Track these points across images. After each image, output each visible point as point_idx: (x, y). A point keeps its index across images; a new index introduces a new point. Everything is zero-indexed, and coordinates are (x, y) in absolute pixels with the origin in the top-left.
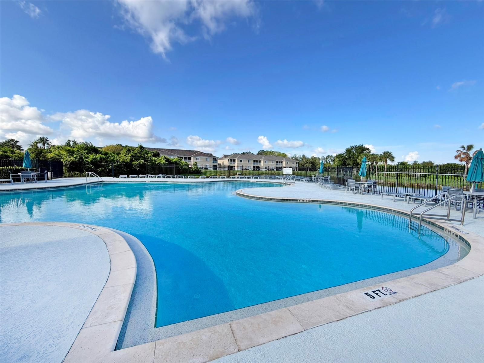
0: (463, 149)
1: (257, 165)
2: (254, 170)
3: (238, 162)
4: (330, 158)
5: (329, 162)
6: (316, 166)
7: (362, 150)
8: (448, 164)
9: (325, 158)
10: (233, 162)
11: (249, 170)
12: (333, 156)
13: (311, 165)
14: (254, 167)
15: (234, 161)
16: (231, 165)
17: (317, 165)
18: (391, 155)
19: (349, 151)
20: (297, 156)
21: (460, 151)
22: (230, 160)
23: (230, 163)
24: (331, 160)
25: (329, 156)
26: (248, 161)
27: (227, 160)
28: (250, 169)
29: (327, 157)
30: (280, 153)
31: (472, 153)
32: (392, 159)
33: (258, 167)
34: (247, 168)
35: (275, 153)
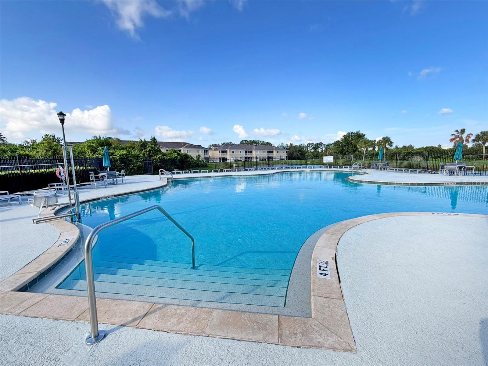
0: (457, 132)
1: (249, 155)
2: (246, 161)
3: (230, 153)
4: (310, 146)
5: (310, 149)
6: (304, 154)
7: (359, 136)
8: (427, 147)
9: (306, 146)
10: (224, 153)
11: (241, 161)
12: (314, 144)
13: (300, 153)
14: (246, 158)
15: (226, 152)
16: (223, 156)
17: (306, 153)
18: (390, 141)
19: (346, 138)
20: (285, 145)
21: (454, 134)
22: (222, 151)
23: (222, 155)
24: (312, 148)
25: (309, 144)
26: (240, 151)
27: (218, 151)
28: (243, 161)
29: (308, 145)
30: (264, 142)
31: (465, 137)
32: (391, 144)
33: (249, 158)
34: (239, 159)
35: (259, 143)
